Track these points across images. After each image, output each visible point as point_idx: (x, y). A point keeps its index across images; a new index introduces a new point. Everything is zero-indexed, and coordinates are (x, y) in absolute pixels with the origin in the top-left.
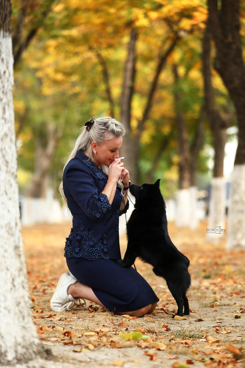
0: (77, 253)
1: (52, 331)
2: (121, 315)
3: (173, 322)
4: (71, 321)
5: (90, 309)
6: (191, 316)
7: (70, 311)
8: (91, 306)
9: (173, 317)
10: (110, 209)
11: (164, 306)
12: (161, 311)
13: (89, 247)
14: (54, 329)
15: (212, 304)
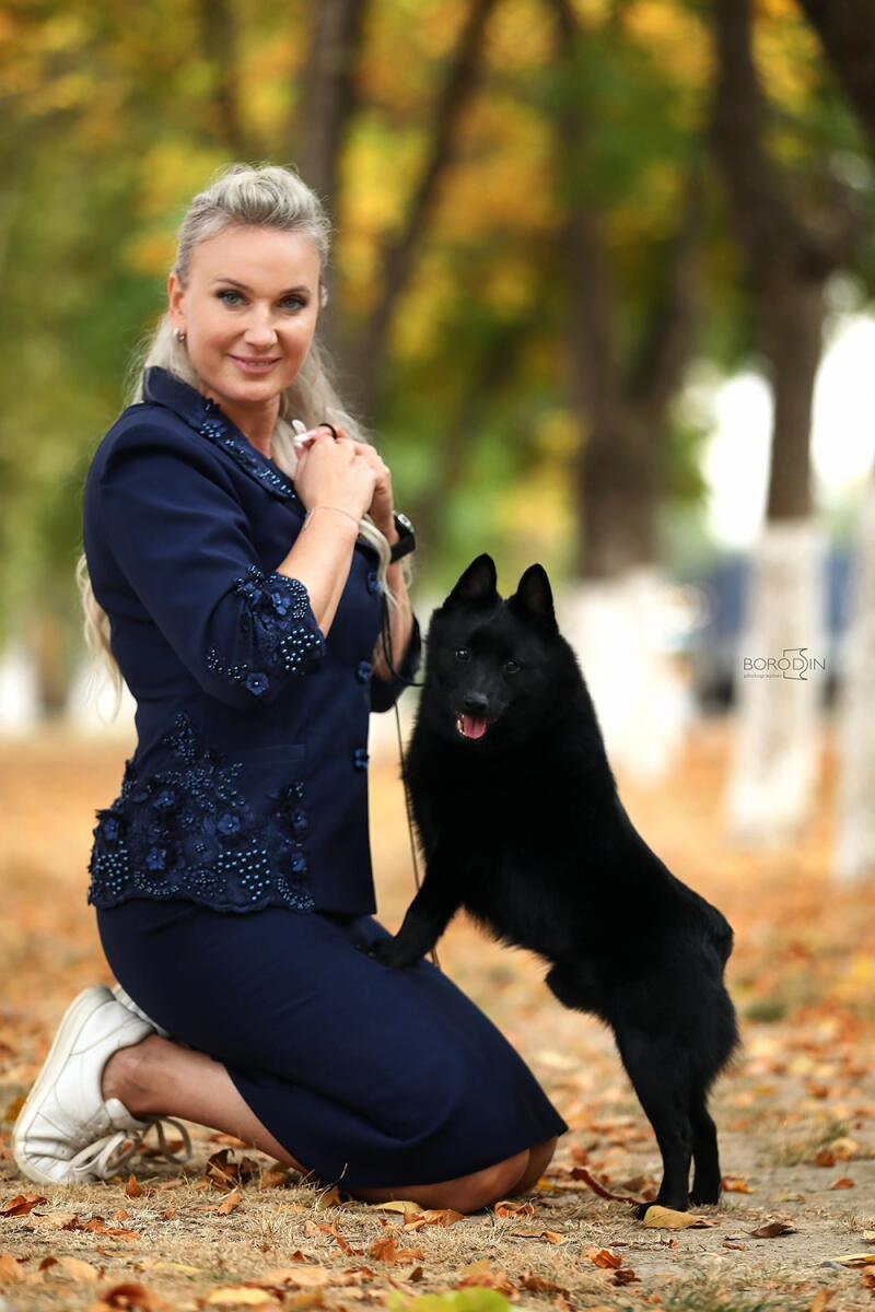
0: (155, 876)
1: (40, 1284)
2: (376, 1203)
3: (642, 1241)
4: (125, 1231)
5: (215, 1170)
6: (725, 1210)
7: (112, 1178)
8: (220, 1158)
9: (640, 1213)
10: (317, 654)
11: (584, 1161)
12: (572, 1184)
13: (220, 846)
14: (53, 1271)
15: (820, 1149)
